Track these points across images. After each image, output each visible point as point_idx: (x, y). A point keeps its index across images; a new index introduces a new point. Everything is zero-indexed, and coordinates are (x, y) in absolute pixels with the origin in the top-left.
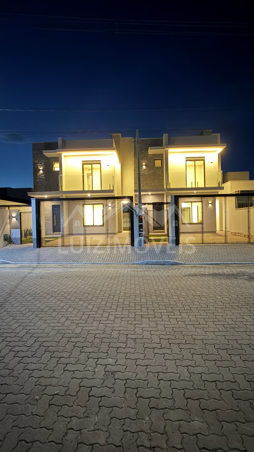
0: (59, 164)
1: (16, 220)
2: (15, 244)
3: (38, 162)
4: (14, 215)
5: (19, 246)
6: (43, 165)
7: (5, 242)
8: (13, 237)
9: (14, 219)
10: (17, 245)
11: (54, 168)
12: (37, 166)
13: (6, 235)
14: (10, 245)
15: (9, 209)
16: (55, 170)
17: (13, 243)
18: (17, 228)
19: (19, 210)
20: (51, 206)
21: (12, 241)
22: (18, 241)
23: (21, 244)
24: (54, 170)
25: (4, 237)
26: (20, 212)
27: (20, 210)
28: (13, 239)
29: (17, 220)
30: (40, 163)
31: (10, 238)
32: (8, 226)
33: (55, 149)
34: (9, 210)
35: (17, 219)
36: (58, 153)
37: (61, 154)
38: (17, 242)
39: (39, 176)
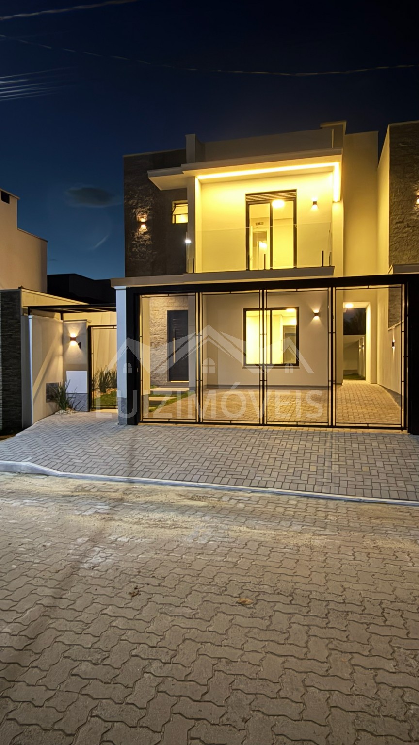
0: (187, 207)
1: (78, 347)
2: (74, 409)
3: (137, 204)
4: (73, 334)
5: (84, 416)
6: (148, 212)
7: (50, 405)
8: (69, 390)
9: (73, 345)
10: (79, 411)
11: (173, 217)
12: (135, 214)
13: (52, 384)
14: (61, 412)
15: (62, 318)
16: (177, 222)
17: (71, 407)
18: (78, 368)
19: (86, 320)
20: (166, 313)
21: (67, 403)
22: (83, 401)
23: (89, 411)
24: (173, 222)
25: (47, 392)
26: (88, 324)
27: (89, 319)
28: (70, 396)
29: (80, 347)
30: (141, 207)
31: (63, 393)
32: (59, 364)
33: (180, 166)
34: (62, 321)
35: (79, 344)
36: (187, 173)
37: (194, 177)
38: (81, 405)
39: (138, 238)
